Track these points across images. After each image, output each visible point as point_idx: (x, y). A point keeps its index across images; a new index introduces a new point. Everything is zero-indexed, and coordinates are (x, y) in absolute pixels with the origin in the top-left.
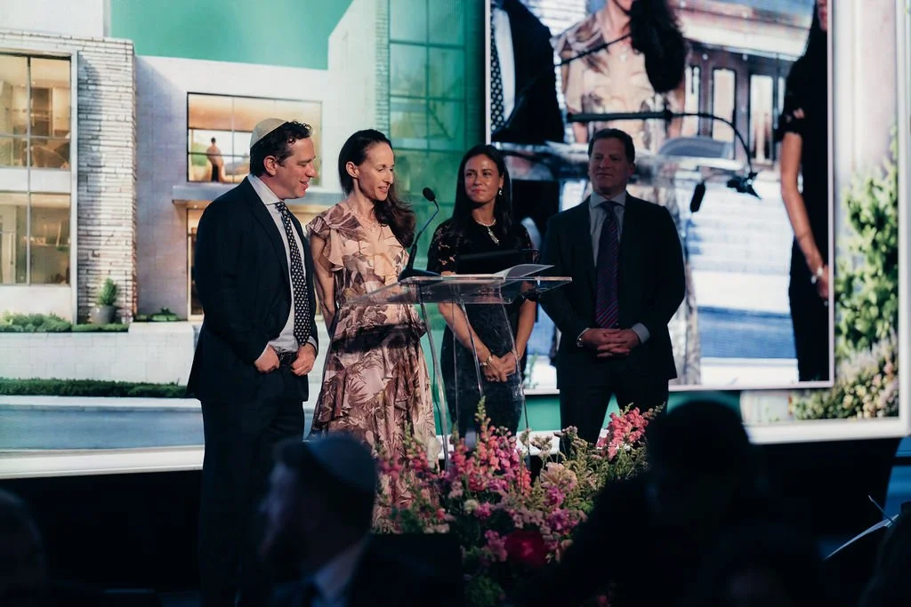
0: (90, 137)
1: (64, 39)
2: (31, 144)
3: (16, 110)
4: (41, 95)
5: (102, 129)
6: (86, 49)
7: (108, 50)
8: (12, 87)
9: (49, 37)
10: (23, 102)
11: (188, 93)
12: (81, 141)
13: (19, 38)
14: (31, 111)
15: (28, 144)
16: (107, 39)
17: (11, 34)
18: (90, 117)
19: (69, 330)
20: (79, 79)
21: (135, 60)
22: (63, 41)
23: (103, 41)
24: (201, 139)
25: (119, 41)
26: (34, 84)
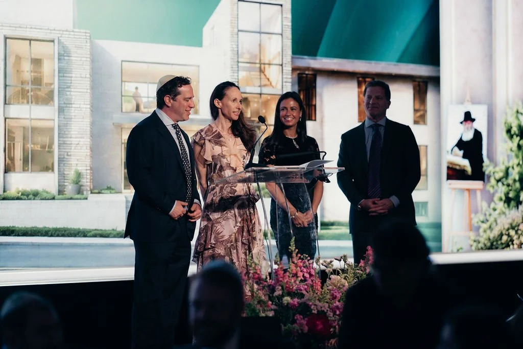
0: (65, 87)
1: (51, 30)
2: (31, 91)
3: (22, 71)
4: (37, 62)
5: (73, 82)
6: (63, 36)
7: (76, 37)
8: (20, 58)
9: (41, 29)
10: (27, 67)
11: (122, 61)
12: (60, 89)
13: (25, 29)
14: (31, 72)
15: (30, 91)
16: (75, 30)
17: (20, 27)
18: (65, 75)
19: (53, 198)
20: (59, 53)
21: (91, 43)
22: (49, 31)
23: (73, 31)
24: (130, 88)
25: (82, 31)
26: (33, 56)
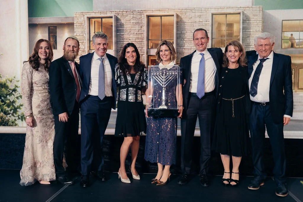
0: (246, 37)
1: (238, 8)
2: (227, 40)
3: (222, 31)
4: (230, 26)
5: (251, 34)
6: (246, 10)
7: (253, 10)
8: (221, 24)
9: (233, 8)
10: (224, 28)
11: (283, 20)
12: (243, 38)
13: (223, 9)
14: (227, 31)
15: (226, 40)
16: (253, 7)
17: (221, 8)
18: (246, 31)
20: (243, 20)
21: (263, 12)
22: (238, 9)
23: (252, 7)
24: (287, 35)
25: (257, 6)
26: (228, 22)
